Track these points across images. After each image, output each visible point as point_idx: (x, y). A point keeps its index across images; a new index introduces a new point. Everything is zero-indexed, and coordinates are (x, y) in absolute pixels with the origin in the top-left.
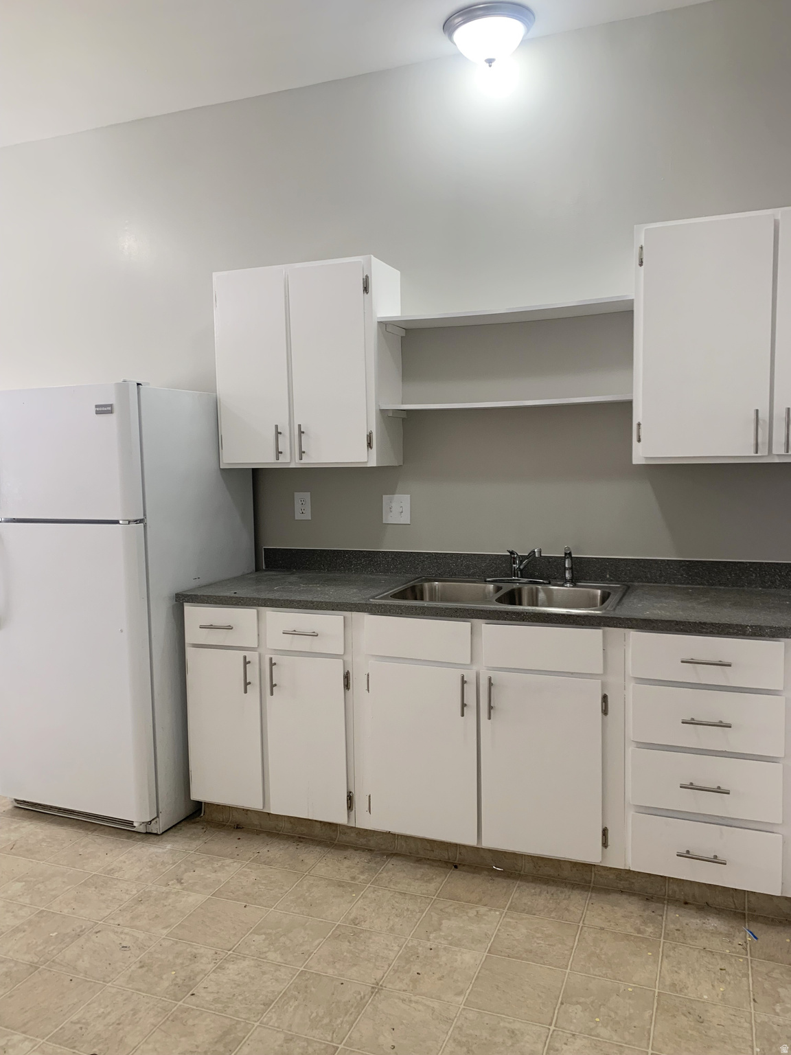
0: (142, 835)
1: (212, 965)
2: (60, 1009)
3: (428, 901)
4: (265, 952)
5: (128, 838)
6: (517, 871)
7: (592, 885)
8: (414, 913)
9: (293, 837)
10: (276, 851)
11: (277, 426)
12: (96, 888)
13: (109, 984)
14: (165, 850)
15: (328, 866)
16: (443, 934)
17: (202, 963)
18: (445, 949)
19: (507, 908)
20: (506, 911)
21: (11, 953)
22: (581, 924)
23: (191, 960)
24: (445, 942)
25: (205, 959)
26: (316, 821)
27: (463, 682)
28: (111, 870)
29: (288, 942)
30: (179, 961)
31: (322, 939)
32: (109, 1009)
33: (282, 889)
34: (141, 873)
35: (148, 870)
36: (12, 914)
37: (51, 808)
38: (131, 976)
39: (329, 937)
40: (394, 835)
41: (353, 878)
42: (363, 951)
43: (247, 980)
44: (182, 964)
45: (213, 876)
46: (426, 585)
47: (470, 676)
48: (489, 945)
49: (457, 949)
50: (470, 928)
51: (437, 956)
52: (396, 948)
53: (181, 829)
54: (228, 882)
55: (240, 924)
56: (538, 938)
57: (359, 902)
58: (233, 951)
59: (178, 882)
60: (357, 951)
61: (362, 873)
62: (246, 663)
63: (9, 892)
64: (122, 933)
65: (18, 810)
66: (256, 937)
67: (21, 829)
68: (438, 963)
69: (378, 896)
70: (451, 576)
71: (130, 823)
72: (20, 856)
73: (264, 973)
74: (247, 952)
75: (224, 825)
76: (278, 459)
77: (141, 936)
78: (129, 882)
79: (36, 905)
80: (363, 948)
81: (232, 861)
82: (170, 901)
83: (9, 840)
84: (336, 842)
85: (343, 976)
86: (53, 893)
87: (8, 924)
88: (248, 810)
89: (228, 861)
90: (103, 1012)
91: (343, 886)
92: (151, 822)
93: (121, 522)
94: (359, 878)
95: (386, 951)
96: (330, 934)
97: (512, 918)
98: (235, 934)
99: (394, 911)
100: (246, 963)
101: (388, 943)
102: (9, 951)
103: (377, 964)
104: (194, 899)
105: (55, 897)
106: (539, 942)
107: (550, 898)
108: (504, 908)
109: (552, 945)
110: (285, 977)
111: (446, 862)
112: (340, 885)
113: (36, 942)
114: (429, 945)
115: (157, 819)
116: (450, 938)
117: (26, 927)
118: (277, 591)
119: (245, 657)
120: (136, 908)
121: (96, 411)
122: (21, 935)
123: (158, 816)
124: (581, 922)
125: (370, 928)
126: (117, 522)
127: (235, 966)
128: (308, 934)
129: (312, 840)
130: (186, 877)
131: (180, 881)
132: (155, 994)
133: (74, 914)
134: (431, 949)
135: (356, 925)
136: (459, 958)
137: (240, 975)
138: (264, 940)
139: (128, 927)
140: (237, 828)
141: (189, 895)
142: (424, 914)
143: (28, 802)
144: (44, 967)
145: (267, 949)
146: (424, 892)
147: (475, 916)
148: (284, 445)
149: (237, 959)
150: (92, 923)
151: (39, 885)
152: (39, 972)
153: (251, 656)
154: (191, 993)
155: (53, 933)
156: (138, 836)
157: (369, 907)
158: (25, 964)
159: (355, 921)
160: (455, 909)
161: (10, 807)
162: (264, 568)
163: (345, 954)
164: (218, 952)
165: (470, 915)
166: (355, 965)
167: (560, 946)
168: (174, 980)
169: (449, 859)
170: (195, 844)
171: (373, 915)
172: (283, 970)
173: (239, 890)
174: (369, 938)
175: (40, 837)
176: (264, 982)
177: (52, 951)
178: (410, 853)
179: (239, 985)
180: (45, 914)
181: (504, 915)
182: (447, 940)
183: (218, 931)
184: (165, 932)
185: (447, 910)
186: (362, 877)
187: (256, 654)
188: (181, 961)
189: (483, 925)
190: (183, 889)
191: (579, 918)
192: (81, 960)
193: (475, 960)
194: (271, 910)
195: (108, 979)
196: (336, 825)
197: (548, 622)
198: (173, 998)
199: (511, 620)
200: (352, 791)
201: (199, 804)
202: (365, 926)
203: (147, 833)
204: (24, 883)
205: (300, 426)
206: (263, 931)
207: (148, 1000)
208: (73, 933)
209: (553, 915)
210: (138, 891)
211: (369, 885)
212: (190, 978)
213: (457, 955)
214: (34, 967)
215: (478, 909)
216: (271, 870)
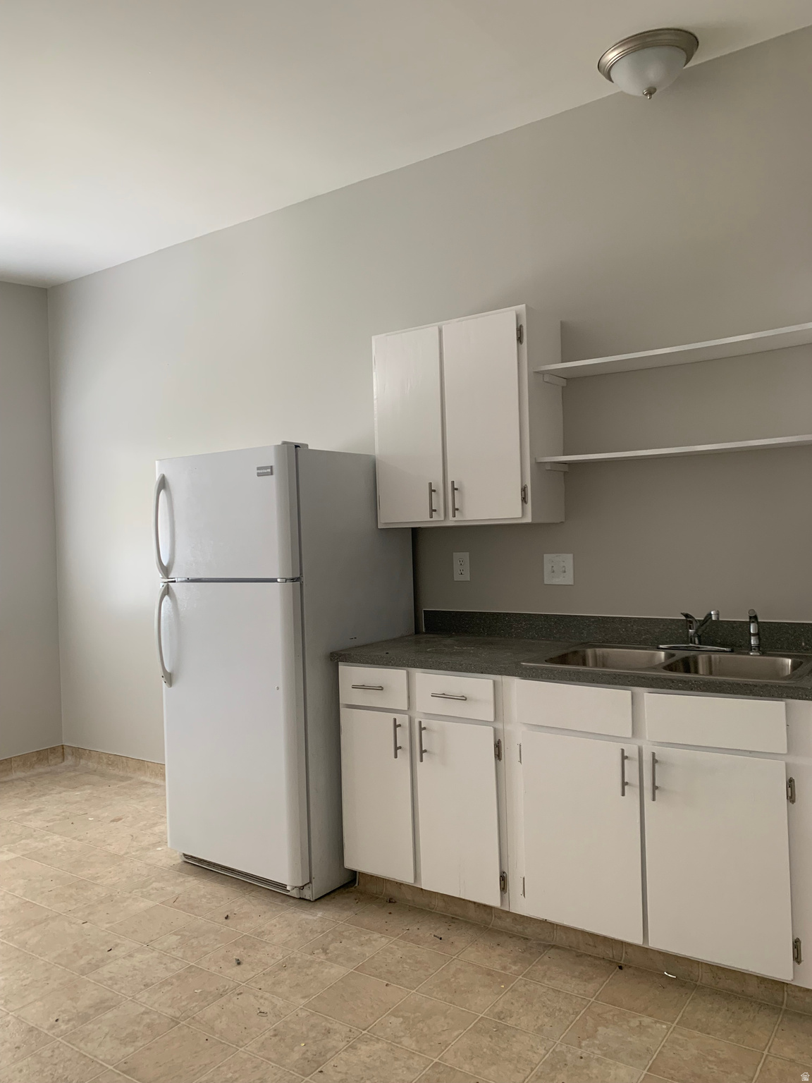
0: (296, 901)
1: (344, 1043)
2: (192, 1068)
3: (585, 1003)
4: (401, 1037)
5: (283, 901)
6: (692, 980)
7: (784, 1007)
8: (567, 1015)
9: (445, 916)
10: (426, 930)
11: (430, 484)
12: (244, 949)
13: (242, 1049)
14: (315, 918)
15: (479, 952)
16: (597, 1042)
17: (334, 1039)
18: (598, 1060)
19: (676, 1022)
20: (674, 1025)
21: (156, 1005)
22: (766, 1052)
23: (324, 1034)
24: (598, 1052)
25: (338, 1035)
26: (470, 901)
27: (624, 758)
28: (260, 933)
29: (425, 1030)
30: (312, 1034)
31: (461, 1031)
32: (237, 1075)
33: (427, 970)
34: (289, 938)
35: (296, 936)
36: (164, 966)
37: (215, 865)
38: (263, 1043)
39: (470, 1030)
40: (552, 924)
41: (504, 968)
42: (504, 1049)
43: (378, 1064)
44: (314, 1038)
45: (358, 949)
46: (590, 652)
47: (631, 750)
48: (651, 1062)
49: (611, 1061)
50: (629, 1039)
51: (587, 1067)
52: (543, 1052)
53: (334, 898)
54: (373, 957)
55: (379, 1003)
56: (710, 1061)
57: (508, 995)
58: (368, 1031)
59: (323, 952)
60: (498, 1049)
61: (515, 963)
62: (396, 726)
63: (165, 944)
64: (262, 997)
65: (186, 864)
66: (393, 1019)
67: (186, 884)
68: (588, 1074)
69: (528, 990)
70: (620, 643)
71: (283, 886)
72: (181, 909)
73: (396, 1059)
74: (382, 1034)
75: (377, 898)
76: (431, 517)
77: (280, 1003)
78: (276, 947)
79: (187, 960)
80: (505, 1046)
81: (380, 935)
82: (313, 970)
83: (173, 893)
84: (490, 926)
85: (479, 1074)
86: (204, 949)
87: (158, 975)
88: (401, 884)
89: (376, 936)
90: (231, 1077)
91: (492, 975)
92: (303, 886)
93: (279, 580)
94: (510, 968)
95: (530, 1053)
96: (471, 1027)
97: (681, 1034)
98: (372, 1013)
99: (545, 1010)
100: (379, 1046)
101: (534, 1045)
102: (155, 1003)
103: (519, 1066)
104: (336, 971)
105: (206, 953)
106: (711, 1066)
107: (730, 1018)
108: (673, 1022)
109: (727, 1073)
110: (417, 1067)
111: (611, 962)
112: (489, 973)
113: (181, 997)
114: (579, 1052)
115: (310, 884)
116: (605, 1048)
117: (174, 980)
118: (429, 652)
119: (395, 720)
120: (279, 974)
121: (258, 473)
122: (167, 988)
123: (310, 882)
124: (766, 1050)
125: (516, 1025)
126: (274, 580)
127: (368, 1048)
128: (448, 1023)
129: (466, 922)
130: (331, 947)
131: (325, 951)
132: (284, 1066)
133: (220, 972)
134: (581, 1058)
135: (501, 1020)
136: (612, 1072)
137: (371, 1058)
138: (401, 1023)
139: (269, 992)
140: (390, 902)
141: (332, 967)
142: (578, 1018)
143: (195, 858)
144: (184, 1023)
145: (403, 1034)
146: (582, 992)
147: (637, 1026)
148: (438, 503)
149: (371, 1040)
150: (236, 984)
151: (193, 940)
152: (179, 1028)
153: (403, 719)
154: (319, 1070)
155: (197, 989)
156: (292, 901)
157: (518, 1001)
158: (167, 1017)
159: (500, 1015)
160: (614, 1015)
161: (180, 861)
162: (424, 631)
163: (485, 1050)
164: (353, 1030)
165: (632, 1024)
166: (494, 1064)
167: (737, 1074)
168: (304, 1053)
169: (613, 958)
170: (347, 914)
171: (521, 1011)
172: (417, 1058)
173: (381, 967)
174: (514, 1036)
175: (202, 893)
176: (396, 1069)
177: (194, 1007)
178: (570, 947)
179: (369, 1068)
180: (193, 969)
181: (672, 1029)
182: (602, 1050)
183: (355, 1008)
184: (303, 1002)
185: (605, 1016)
186: (514, 968)
187: (406, 717)
188: (314, 1035)
189: (645, 1039)
190: (327, 959)
191: (764, 1044)
192: (219, 1020)
193: (632, 1077)
194: (412, 992)
195: (241, 1043)
196: (491, 908)
197: (720, 692)
198: (301, 1072)
199: (677, 689)
200: (506, 871)
201: (354, 873)
202: (510, 1022)
203: (300, 898)
204: (179, 937)
205: (453, 482)
206: (401, 1013)
207: (276, 1071)
208: (216, 991)
209: (732, 1037)
210: (283, 957)
211: (520, 977)
212: (320, 1053)
213: (610, 1069)
214: (175, 1021)
215: (641, 1019)
216: (417, 949)
